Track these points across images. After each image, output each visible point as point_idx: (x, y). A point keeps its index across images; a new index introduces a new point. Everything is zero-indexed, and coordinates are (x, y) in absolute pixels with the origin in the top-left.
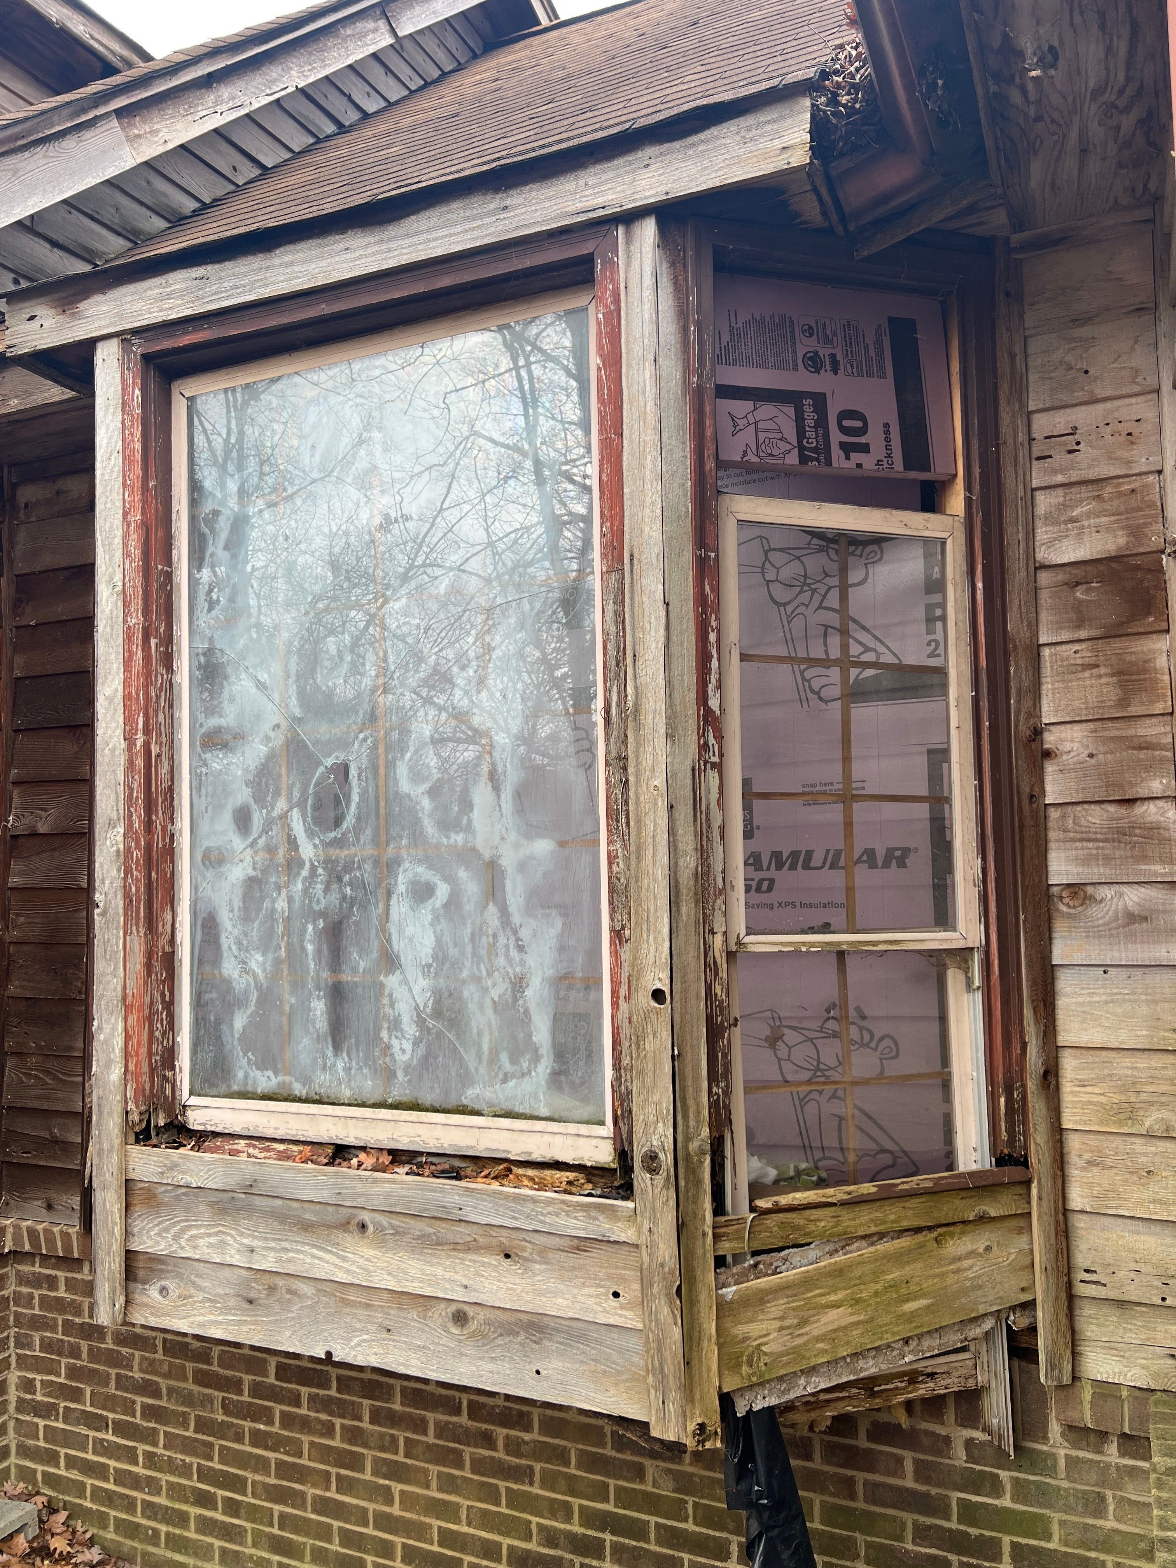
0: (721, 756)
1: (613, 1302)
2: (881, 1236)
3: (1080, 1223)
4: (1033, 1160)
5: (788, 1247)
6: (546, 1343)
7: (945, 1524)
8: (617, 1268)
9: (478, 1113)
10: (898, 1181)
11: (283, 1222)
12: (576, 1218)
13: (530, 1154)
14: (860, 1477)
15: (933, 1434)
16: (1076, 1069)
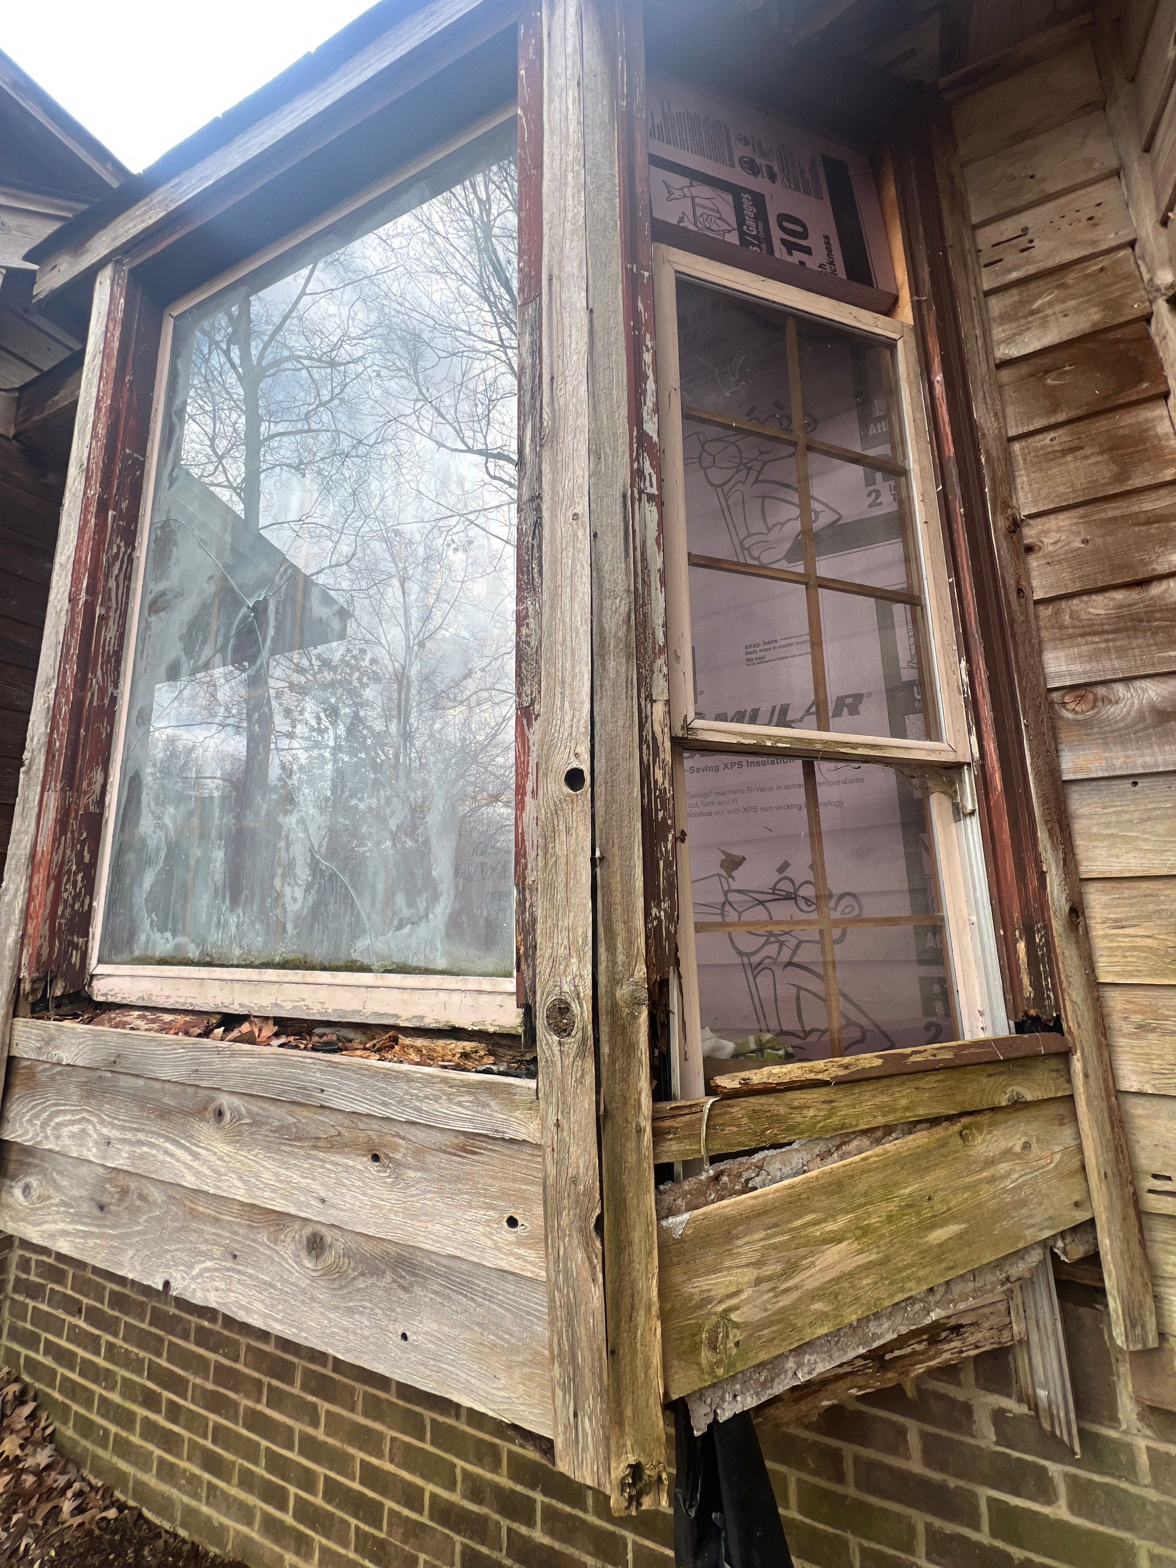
0: (660, 488)
1: (508, 1235)
2: (888, 1130)
3: (1138, 1109)
4: (1070, 1022)
5: (763, 1149)
6: (418, 1290)
7: (974, 1536)
8: (515, 1180)
9: (365, 969)
10: (909, 1050)
11: (142, 1108)
12: (460, 1104)
13: (422, 1018)
14: (849, 1450)
15: (944, 1398)
16: (1106, 906)
